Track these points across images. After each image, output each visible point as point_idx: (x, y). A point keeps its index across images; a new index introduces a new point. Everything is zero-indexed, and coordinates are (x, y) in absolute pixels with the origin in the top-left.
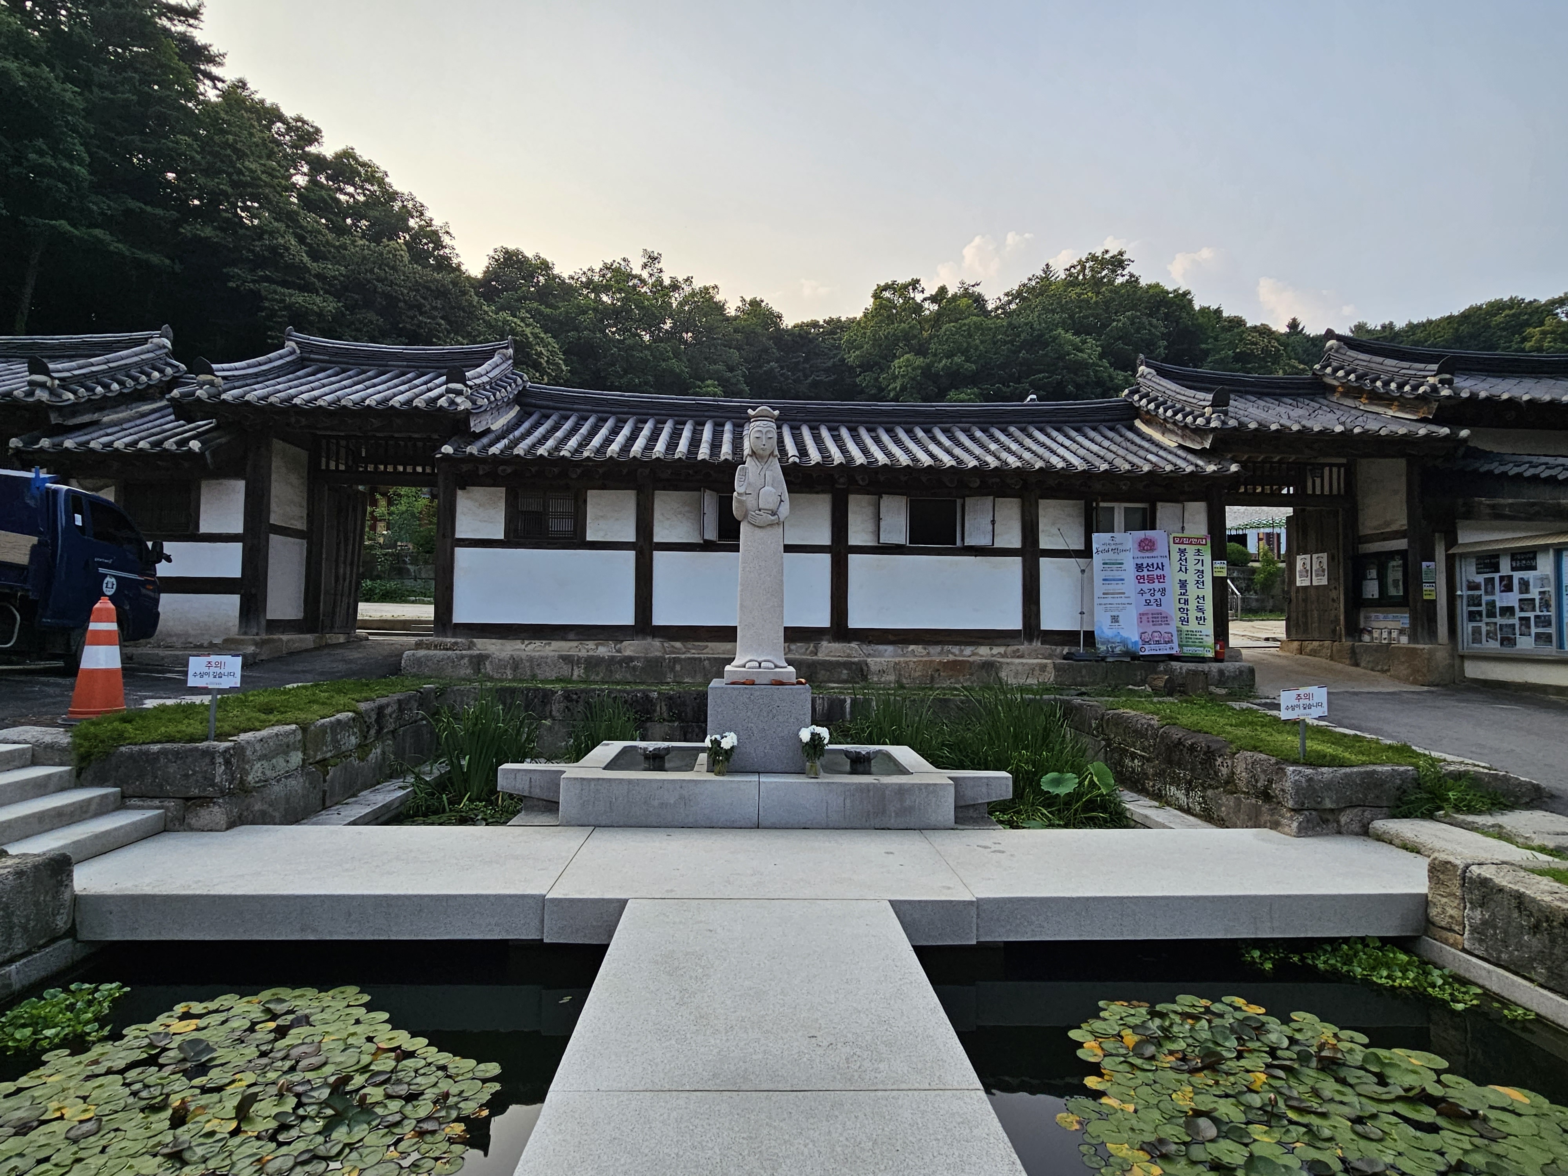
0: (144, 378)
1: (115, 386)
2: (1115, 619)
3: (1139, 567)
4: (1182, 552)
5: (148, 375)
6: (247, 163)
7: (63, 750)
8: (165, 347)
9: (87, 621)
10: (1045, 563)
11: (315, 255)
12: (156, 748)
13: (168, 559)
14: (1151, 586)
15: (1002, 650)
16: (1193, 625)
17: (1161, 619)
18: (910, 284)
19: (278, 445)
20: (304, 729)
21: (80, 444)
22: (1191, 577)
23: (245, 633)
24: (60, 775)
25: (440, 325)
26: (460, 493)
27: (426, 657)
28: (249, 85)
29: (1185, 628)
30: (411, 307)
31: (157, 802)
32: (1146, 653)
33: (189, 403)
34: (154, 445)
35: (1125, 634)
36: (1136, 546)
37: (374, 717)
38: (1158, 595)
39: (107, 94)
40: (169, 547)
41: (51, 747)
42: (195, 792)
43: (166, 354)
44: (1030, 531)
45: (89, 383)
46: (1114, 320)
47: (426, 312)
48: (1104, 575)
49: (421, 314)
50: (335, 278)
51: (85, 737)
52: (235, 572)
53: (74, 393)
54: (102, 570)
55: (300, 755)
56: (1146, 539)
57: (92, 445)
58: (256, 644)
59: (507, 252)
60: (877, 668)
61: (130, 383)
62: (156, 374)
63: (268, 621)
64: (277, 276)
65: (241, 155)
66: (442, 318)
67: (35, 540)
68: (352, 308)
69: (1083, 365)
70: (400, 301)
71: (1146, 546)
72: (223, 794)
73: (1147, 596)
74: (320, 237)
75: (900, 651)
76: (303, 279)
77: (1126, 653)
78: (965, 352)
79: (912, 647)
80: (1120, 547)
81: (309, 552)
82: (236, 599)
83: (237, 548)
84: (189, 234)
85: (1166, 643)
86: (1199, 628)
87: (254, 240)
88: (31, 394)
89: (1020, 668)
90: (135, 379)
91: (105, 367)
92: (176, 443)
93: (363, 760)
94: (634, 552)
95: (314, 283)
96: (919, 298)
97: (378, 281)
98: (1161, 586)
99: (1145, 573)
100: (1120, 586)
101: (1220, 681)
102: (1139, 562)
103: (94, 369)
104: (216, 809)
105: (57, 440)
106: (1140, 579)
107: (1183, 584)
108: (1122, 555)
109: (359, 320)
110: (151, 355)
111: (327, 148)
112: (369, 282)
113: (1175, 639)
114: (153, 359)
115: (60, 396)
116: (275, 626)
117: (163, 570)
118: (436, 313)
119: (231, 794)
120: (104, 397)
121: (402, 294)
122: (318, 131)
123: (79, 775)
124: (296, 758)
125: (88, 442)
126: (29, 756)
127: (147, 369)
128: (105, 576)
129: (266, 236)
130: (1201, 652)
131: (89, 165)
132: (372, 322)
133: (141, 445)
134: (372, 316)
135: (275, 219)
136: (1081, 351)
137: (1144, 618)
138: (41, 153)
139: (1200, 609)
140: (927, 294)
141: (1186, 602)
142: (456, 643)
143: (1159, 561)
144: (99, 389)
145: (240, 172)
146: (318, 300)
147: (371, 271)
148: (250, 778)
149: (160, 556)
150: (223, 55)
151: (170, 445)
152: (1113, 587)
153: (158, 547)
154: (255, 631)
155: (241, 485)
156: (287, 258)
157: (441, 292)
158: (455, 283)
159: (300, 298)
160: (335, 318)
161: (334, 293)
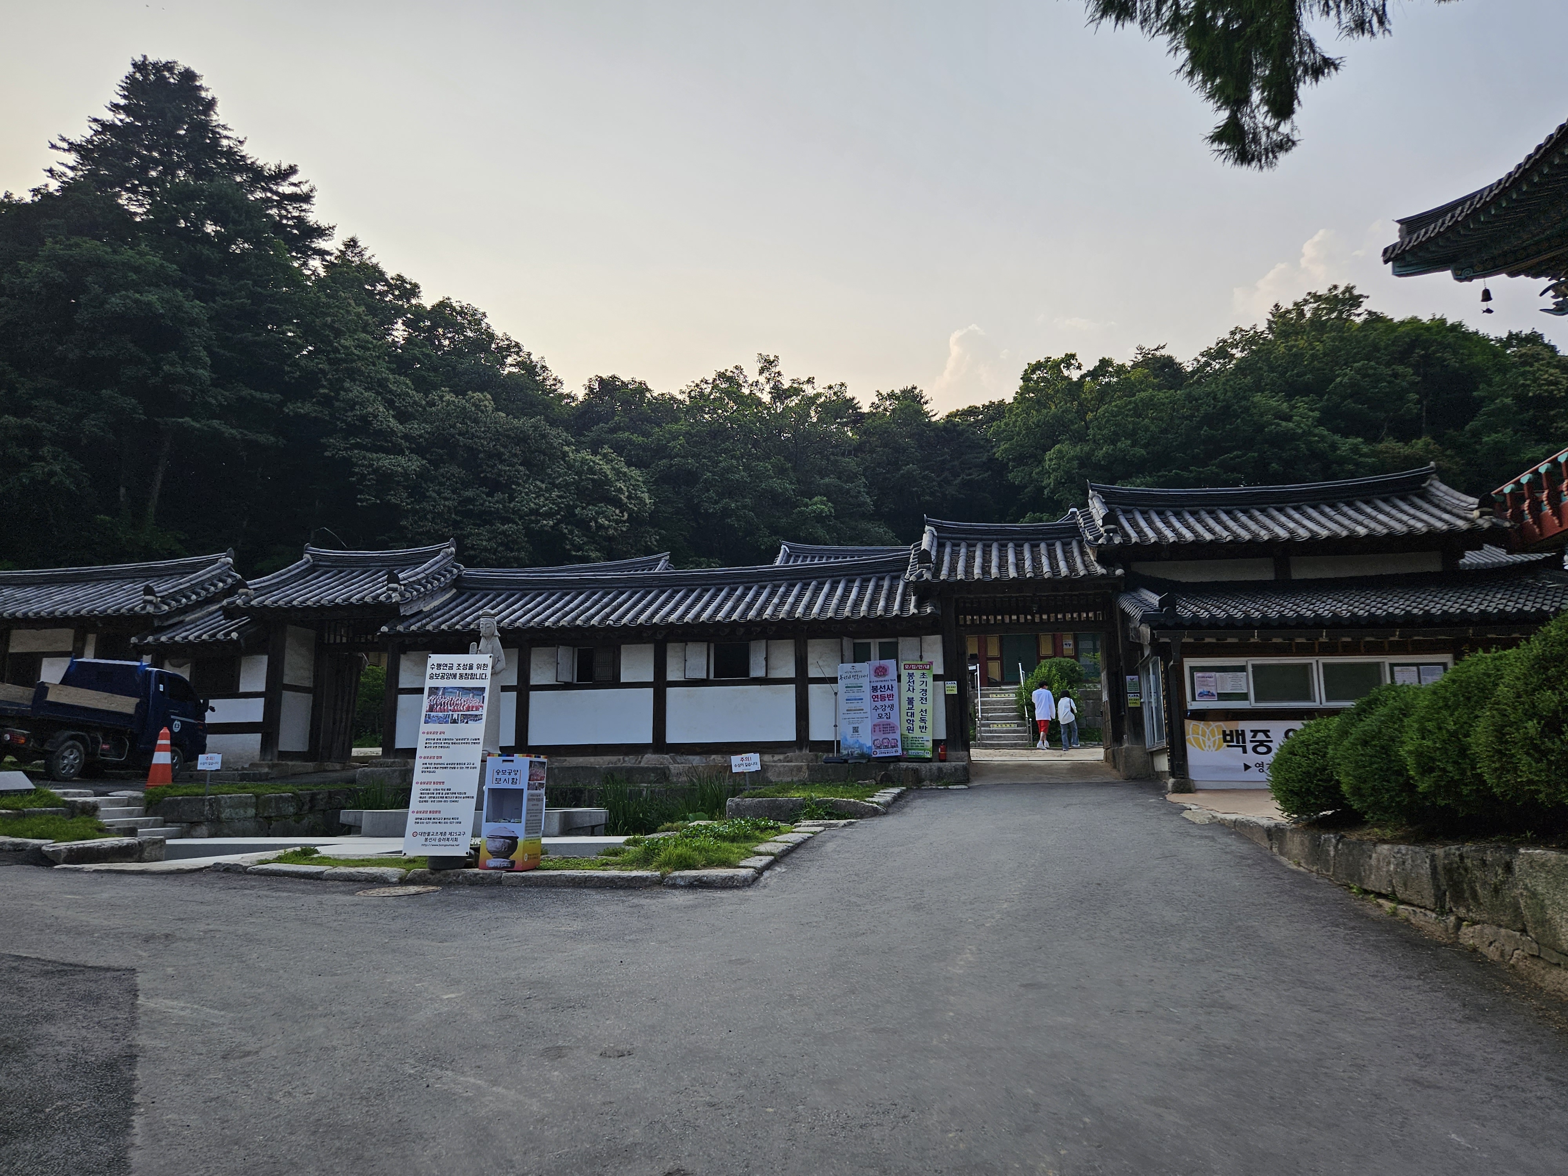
0: (212, 588)
1: (194, 597)
2: (856, 730)
3: (875, 689)
4: (911, 675)
5: (215, 586)
6: (342, 341)
7: (141, 799)
8: (228, 563)
9: (157, 740)
10: (812, 688)
11: (403, 417)
12: (180, 798)
13: (213, 709)
14: (883, 703)
15: (781, 757)
16: (917, 733)
17: (888, 728)
18: (1062, 361)
19: (291, 628)
20: (257, 796)
21: (170, 638)
22: (917, 696)
23: (263, 760)
24: (139, 810)
25: (518, 471)
26: (402, 656)
27: (372, 771)
28: (359, 244)
29: (911, 735)
30: (490, 456)
31: (178, 824)
32: (878, 755)
33: (233, 608)
34: (211, 636)
35: (861, 741)
36: (872, 672)
37: (308, 799)
38: (888, 710)
39: (228, 302)
40: (212, 703)
41: (135, 798)
42: (196, 819)
43: (229, 569)
44: (801, 664)
45: (178, 597)
46: (1338, 376)
47: (505, 460)
48: (847, 696)
49: (502, 461)
50: (421, 436)
51: (150, 794)
52: (258, 717)
53: (168, 605)
54: (172, 717)
55: (254, 811)
56: (880, 667)
57: (177, 638)
58: (269, 767)
59: (601, 381)
60: (676, 771)
61: (203, 593)
62: (221, 585)
63: (280, 752)
64: (367, 441)
65: (338, 333)
66: (521, 465)
67: (138, 700)
68: (436, 463)
69: (1290, 437)
70: (481, 452)
71: (881, 671)
72: (208, 820)
73: (880, 711)
74: (408, 399)
75: (704, 761)
76: (391, 442)
77: (862, 756)
78: (1132, 434)
79: (713, 757)
80: (859, 674)
81: (314, 701)
82: (259, 736)
83: (261, 701)
84: (291, 413)
85: (893, 747)
86: (922, 735)
87: (347, 411)
88: (144, 608)
89: (782, 769)
90: (207, 590)
91: (188, 584)
92: (224, 634)
93: (298, 823)
94: (515, 693)
95: (400, 445)
96: (1075, 375)
97: (460, 434)
98: (891, 702)
99: (879, 693)
100: (860, 704)
101: (939, 777)
102: (875, 684)
103: (181, 587)
104: (204, 827)
105: (157, 636)
106: (875, 698)
107: (911, 701)
108: (861, 680)
109: (442, 475)
110: (219, 571)
111: (428, 300)
112: (453, 436)
113: (899, 744)
114: (219, 573)
115: (160, 608)
116: (284, 755)
117: (210, 718)
118: (515, 460)
119: (212, 821)
120: (186, 605)
121: (482, 445)
122: (416, 286)
123: (147, 811)
124: (251, 812)
125: (174, 637)
126: (126, 802)
127: (215, 581)
128: (174, 720)
129: (357, 407)
130: (921, 753)
131: (211, 366)
132: (453, 475)
133: (204, 637)
134: (455, 469)
135: (366, 389)
136: (1288, 418)
137: (877, 728)
138: (173, 364)
139: (923, 720)
140: (1084, 371)
141: (913, 714)
142: (394, 762)
143: (890, 683)
144: (184, 600)
145: (337, 351)
146: (402, 460)
147: (454, 426)
148: (223, 816)
149: (206, 707)
150: (333, 228)
151: (220, 636)
152: (855, 705)
153: (206, 703)
154: (269, 758)
155: (265, 658)
156: (376, 425)
157: (521, 439)
158: (536, 428)
159: (386, 462)
160: (420, 475)
161: (420, 451)
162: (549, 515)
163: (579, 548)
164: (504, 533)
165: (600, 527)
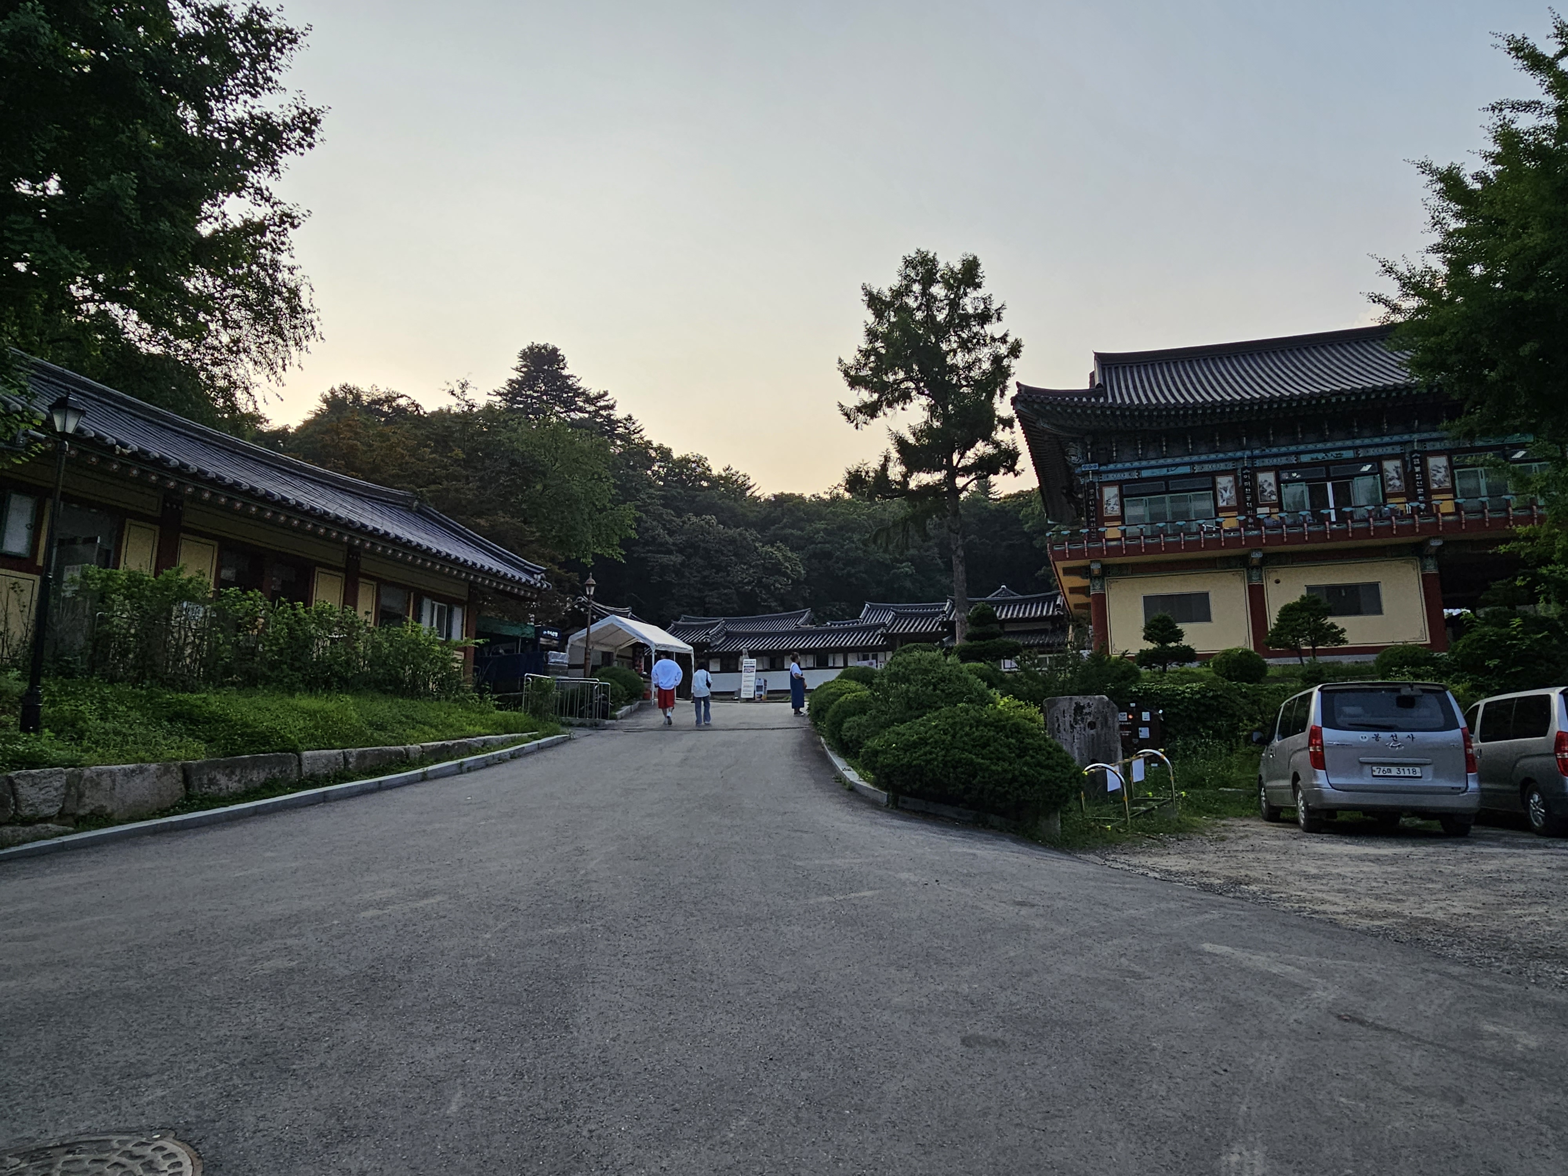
64: (655, 548)
74: (673, 523)
97: (700, 541)
147: (697, 537)
156: (659, 540)
157: (733, 541)
158: (740, 534)
159: (665, 559)
160: (681, 564)
161: (681, 551)
162: (749, 583)
163: (765, 601)
164: (725, 594)
165: (776, 589)
